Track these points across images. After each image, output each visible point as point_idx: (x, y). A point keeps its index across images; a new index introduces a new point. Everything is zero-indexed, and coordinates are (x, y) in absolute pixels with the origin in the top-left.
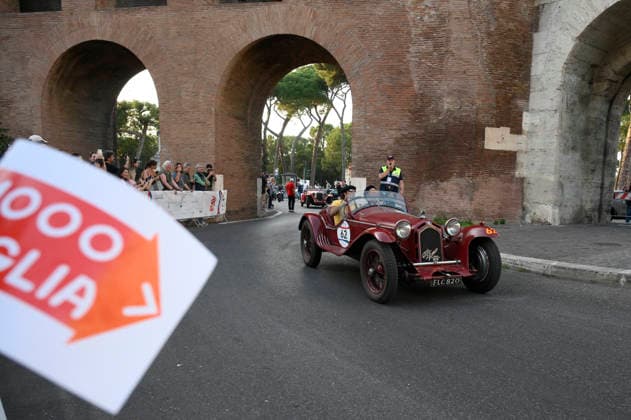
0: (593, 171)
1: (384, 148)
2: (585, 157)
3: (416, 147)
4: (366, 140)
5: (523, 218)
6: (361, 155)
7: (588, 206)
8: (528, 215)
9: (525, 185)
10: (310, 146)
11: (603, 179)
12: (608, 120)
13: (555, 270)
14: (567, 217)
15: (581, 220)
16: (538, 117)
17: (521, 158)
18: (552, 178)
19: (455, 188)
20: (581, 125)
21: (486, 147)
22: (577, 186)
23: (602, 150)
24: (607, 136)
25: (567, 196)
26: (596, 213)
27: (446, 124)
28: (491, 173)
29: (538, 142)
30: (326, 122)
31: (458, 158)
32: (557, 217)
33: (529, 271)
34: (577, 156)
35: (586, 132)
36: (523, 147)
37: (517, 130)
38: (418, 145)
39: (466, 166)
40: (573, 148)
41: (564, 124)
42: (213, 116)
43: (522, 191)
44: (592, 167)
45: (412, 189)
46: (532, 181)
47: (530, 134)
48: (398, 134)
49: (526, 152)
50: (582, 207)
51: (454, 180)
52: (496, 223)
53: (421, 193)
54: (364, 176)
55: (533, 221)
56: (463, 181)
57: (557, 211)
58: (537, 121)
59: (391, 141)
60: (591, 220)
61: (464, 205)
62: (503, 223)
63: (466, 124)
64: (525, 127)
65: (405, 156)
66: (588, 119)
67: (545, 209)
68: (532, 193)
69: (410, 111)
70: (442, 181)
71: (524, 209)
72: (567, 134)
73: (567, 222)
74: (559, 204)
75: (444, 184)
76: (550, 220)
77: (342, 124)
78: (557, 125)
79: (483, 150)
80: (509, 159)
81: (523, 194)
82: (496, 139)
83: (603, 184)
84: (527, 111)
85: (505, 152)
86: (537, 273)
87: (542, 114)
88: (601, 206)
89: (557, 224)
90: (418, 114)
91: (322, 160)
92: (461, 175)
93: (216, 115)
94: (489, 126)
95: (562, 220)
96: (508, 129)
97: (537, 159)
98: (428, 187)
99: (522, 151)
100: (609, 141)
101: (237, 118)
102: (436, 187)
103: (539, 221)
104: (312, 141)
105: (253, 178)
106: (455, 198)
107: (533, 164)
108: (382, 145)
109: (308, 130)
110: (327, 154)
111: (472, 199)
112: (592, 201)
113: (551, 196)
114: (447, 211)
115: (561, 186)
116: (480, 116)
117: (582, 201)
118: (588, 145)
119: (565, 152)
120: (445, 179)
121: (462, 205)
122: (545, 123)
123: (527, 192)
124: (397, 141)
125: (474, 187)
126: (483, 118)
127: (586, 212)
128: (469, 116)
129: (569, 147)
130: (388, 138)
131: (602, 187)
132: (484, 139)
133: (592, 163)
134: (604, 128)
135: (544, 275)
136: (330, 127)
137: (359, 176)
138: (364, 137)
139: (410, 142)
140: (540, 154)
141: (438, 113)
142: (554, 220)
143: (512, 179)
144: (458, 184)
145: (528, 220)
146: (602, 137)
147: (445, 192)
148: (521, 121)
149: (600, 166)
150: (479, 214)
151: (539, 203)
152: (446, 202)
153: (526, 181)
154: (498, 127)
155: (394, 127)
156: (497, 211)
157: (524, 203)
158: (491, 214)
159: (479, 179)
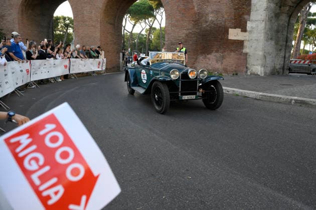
0: (281, 50)
1: (180, 38)
2: (277, 43)
3: (196, 38)
4: (172, 34)
5: (246, 72)
6: (169, 42)
7: (278, 67)
8: (249, 71)
9: (248, 56)
10: (145, 38)
11: (285, 54)
12: (288, 25)
13: (260, 96)
14: (268, 72)
15: (274, 73)
16: (254, 24)
17: (246, 44)
18: (261, 53)
19: (214, 57)
20: (275, 27)
21: (229, 38)
22: (272, 57)
23: (285, 40)
24: (287, 33)
25: (268, 62)
26: (282, 70)
27: (210, 27)
28: (232, 51)
29: (254, 36)
30: (153, 26)
31: (216, 43)
32: (263, 72)
33: (249, 97)
34: (273, 42)
35: (277, 31)
36: (247, 38)
37: (244, 30)
39: (220, 47)
40: (271, 39)
41: (267, 27)
42: (99, 23)
43: (246, 59)
44: (280, 48)
45: (193, 58)
46: (251, 54)
47: (251, 32)
48: (187, 32)
49: (248, 41)
50: (275, 67)
51: (214, 54)
52: (233, 75)
53: (198, 60)
55: (251, 74)
56: (218, 55)
57: (263, 69)
58: (254, 26)
59: (183, 35)
60: (279, 74)
61: (218, 66)
62: (237, 74)
63: (220, 27)
64: (248, 29)
65: (191, 43)
66: (279, 24)
67: (257, 68)
68: (251, 60)
69: (193, 21)
70: (208, 54)
71: (247, 68)
72: (268, 32)
73: (267, 74)
74: (264, 66)
75: (209, 56)
76: (259, 73)
77: (161, 27)
78: (263, 28)
79: (228, 40)
80: (240, 44)
82: (234, 34)
83: (285, 56)
84: (249, 21)
85: (238, 40)
86: (252, 98)
87: (257, 22)
88: (284, 66)
89: (263, 75)
90: (197, 22)
91: (151, 44)
92: (217, 51)
93: (101, 23)
94: (231, 28)
95: (265, 73)
96: (240, 30)
97: (254, 44)
98: (201, 57)
99: (246, 40)
100: (289, 35)
101: (111, 24)
102: (205, 57)
103: (254, 74)
104: (146, 35)
105: (118, 53)
106: (214, 62)
107: (251, 47)
109: (144, 30)
110: (153, 41)
111: (222, 63)
112: (279, 64)
113: (260, 62)
114: (210, 68)
115: (265, 57)
116: (227, 23)
117: (275, 64)
118: (278, 37)
119: (267, 41)
120: (210, 53)
122: (258, 26)
123: (248, 60)
124: (187, 35)
125: (223, 57)
126: (228, 24)
127: (277, 69)
128: (221, 23)
129: (269, 38)
130: (182, 34)
131: (285, 58)
132: (228, 34)
133: (280, 46)
134: (286, 29)
135: (256, 99)
136: (155, 29)
138: (171, 33)
139: (193, 36)
140: (255, 41)
141: (206, 22)
142: (261, 73)
143: (241, 53)
145: (249, 73)
146: (285, 33)
147: (209, 59)
148: (246, 26)
149: (284, 47)
150: (226, 70)
151: (254, 65)
152: (210, 64)
153: (248, 54)
154: (235, 28)
155: (185, 28)
156: (234, 69)
157: (247, 65)
158: (231, 70)
159: (226, 54)
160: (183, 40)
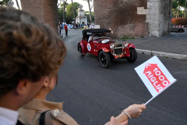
0: (167, 19)
1: (105, 15)
2: (164, 16)
3: (116, 14)
4: (99, 12)
5: (148, 35)
7: (166, 30)
8: (150, 34)
9: (149, 25)
10: (61, 10)
11: (169, 22)
12: (170, 4)
13: (185, 58)
14: (161, 34)
16: (152, 3)
17: (147, 17)
18: (157, 23)
19: (129, 27)
20: (163, 5)
21: (138, 14)
22: (163, 24)
23: (169, 13)
24: (170, 9)
25: (160, 28)
26: (168, 32)
27: (125, 7)
28: (139, 21)
29: (152, 11)
31: (130, 17)
32: (159, 34)
33: (176, 59)
35: (165, 8)
36: (148, 13)
37: (146, 8)
38: (116, 13)
39: (132, 20)
40: (162, 13)
41: (160, 6)
44: (166, 18)
45: (115, 28)
46: (150, 23)
47: (150, 9)
48: (110, 10)
49: (148, 15)
50: (164, 31)
51: (128, 24)
52: (141, 37)
53: (118, 29)
54: (99, 24)
55: (151, 36)
56: (131, 25)
57: (158, 32)
59: (107, 13)
60: (166, 35)
61: (132, 32)
62: (143, 37)
63: (131, 6)
64: (148, 7)
65: (112, 17)
66: (165, 3)
67: (156, 32)
68: (151, 27)
69: (113, 2)
70: (124, 25)
71: (148, 32)
72: (160, 9)
73: (161, 36)
74: (159, 31)
75: (125, 26)
76: (157, 36)
77: (72, 3)
78: (158, 6)
79: (137, 14)
80: (144, 17)
81: (148, 28)
82: (140, 11)
83: (169, 23)
84: (148, 2)
85: (143, 15)
86: (180, 59)
87: (153, 3)
88: (169, 30)
89: (158, 36)
90: (115, 3)
92: (130, 23)
94: (138, 7)
96: (143, 8)
97: (152, 17)
98: (120, 27)
99: (147, 14)
100: (170, 10)
102: (123, 27)
103: (154, 36)
104: (61, 8)
106: (129, 30)
107: (151, 18)
108: (104, 14)
110: (67, 13)
111: (134, 30)
112: (167, 29)
113: (157, 28)
114: (127, 35)
115: (159, 25)
116: (135, 4)
117: (164, 29)
118: (165, 12)
119: (160, 14)
120: (126, 24)
121: (131, 32)
122: (154, 5)
123: (149, 27)
124: (109, 12)
125: (135, 27)
126: (136, 4)
127: (165, 32)
128: (132, 4)
130: (106, 11)
131: (169, 24)
132: (137, 11)
133: (167, 17)
134: (169, 6)
135: (182, 60)
136: (67, 4)
137: (97, 25)
139: (113, 13)
140: (153, 15)
141: (122, 3)
143: (145, 23)
144: (129, 26)
145: (150, 36)
146: (169, 9)
147: (126, 28)
148: (147, 5)
149: (168, 18)
150: (136, 35)
151: (153, 30)
152: (126, 32)
153: (149, 24)
154: (141, 7)
155: (108, 8)
156: (141, 34)
157: (149, 31)
158: (140, 35)
159: (136, 24)
160: (107, 16)
